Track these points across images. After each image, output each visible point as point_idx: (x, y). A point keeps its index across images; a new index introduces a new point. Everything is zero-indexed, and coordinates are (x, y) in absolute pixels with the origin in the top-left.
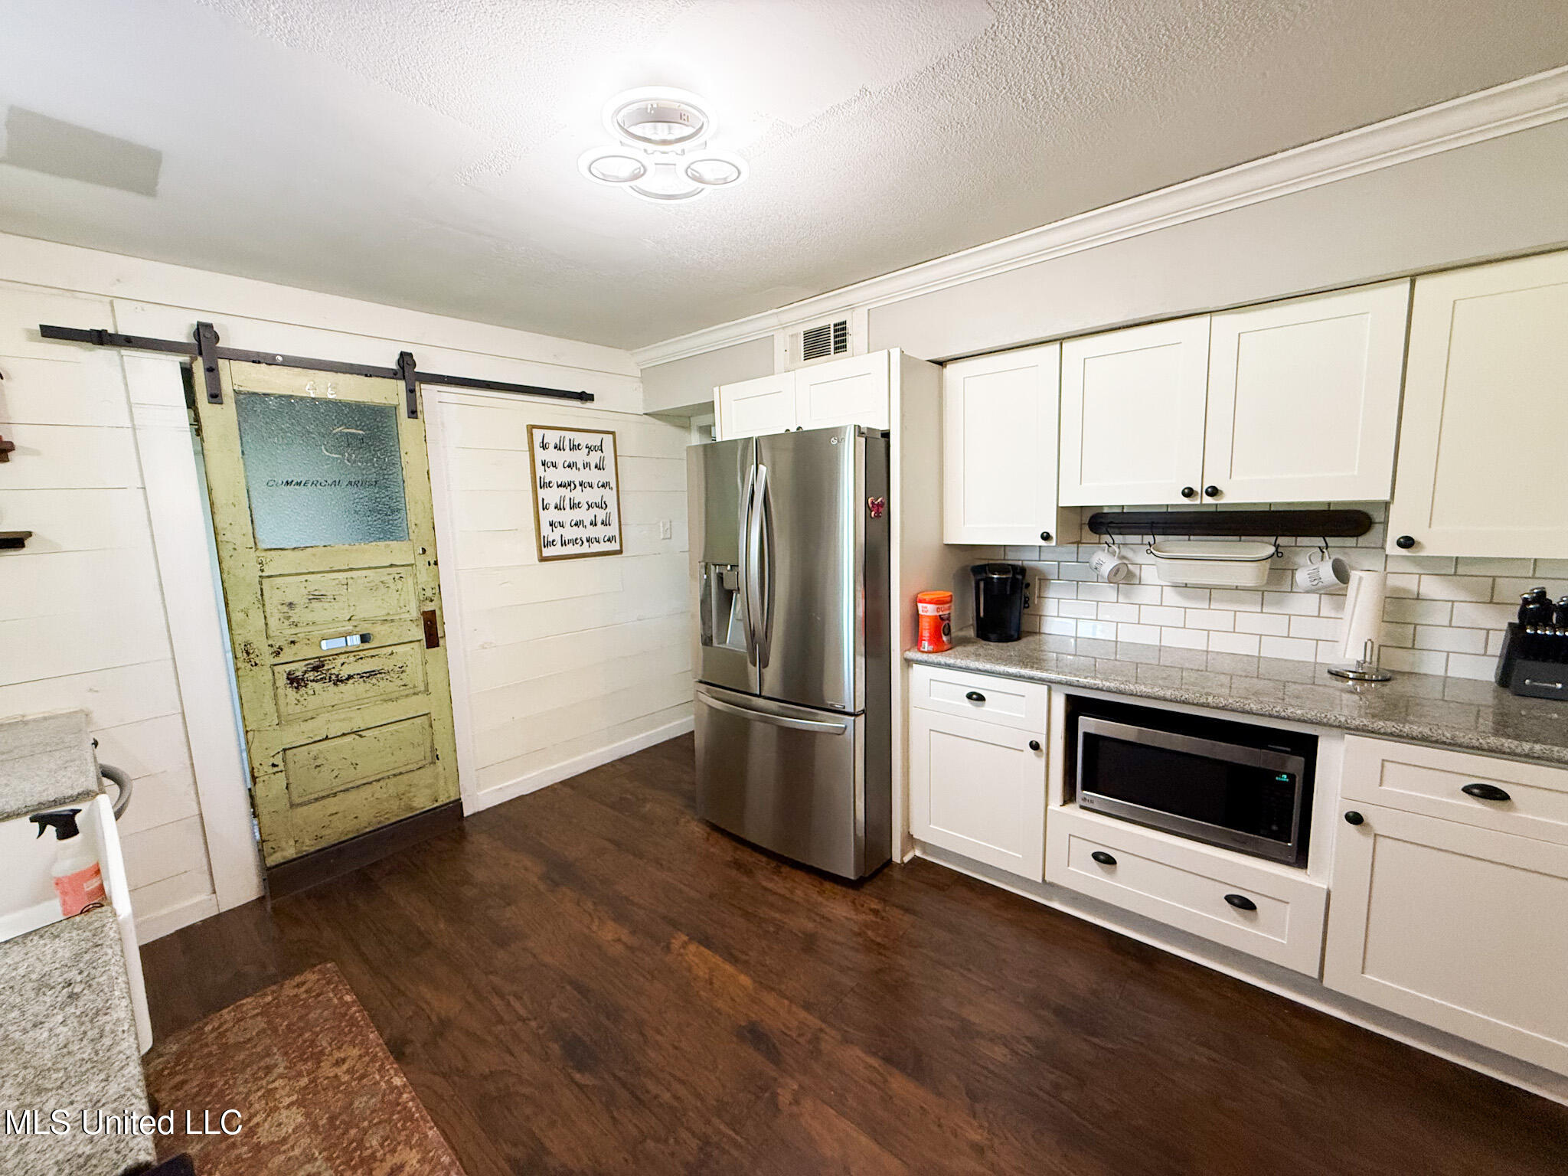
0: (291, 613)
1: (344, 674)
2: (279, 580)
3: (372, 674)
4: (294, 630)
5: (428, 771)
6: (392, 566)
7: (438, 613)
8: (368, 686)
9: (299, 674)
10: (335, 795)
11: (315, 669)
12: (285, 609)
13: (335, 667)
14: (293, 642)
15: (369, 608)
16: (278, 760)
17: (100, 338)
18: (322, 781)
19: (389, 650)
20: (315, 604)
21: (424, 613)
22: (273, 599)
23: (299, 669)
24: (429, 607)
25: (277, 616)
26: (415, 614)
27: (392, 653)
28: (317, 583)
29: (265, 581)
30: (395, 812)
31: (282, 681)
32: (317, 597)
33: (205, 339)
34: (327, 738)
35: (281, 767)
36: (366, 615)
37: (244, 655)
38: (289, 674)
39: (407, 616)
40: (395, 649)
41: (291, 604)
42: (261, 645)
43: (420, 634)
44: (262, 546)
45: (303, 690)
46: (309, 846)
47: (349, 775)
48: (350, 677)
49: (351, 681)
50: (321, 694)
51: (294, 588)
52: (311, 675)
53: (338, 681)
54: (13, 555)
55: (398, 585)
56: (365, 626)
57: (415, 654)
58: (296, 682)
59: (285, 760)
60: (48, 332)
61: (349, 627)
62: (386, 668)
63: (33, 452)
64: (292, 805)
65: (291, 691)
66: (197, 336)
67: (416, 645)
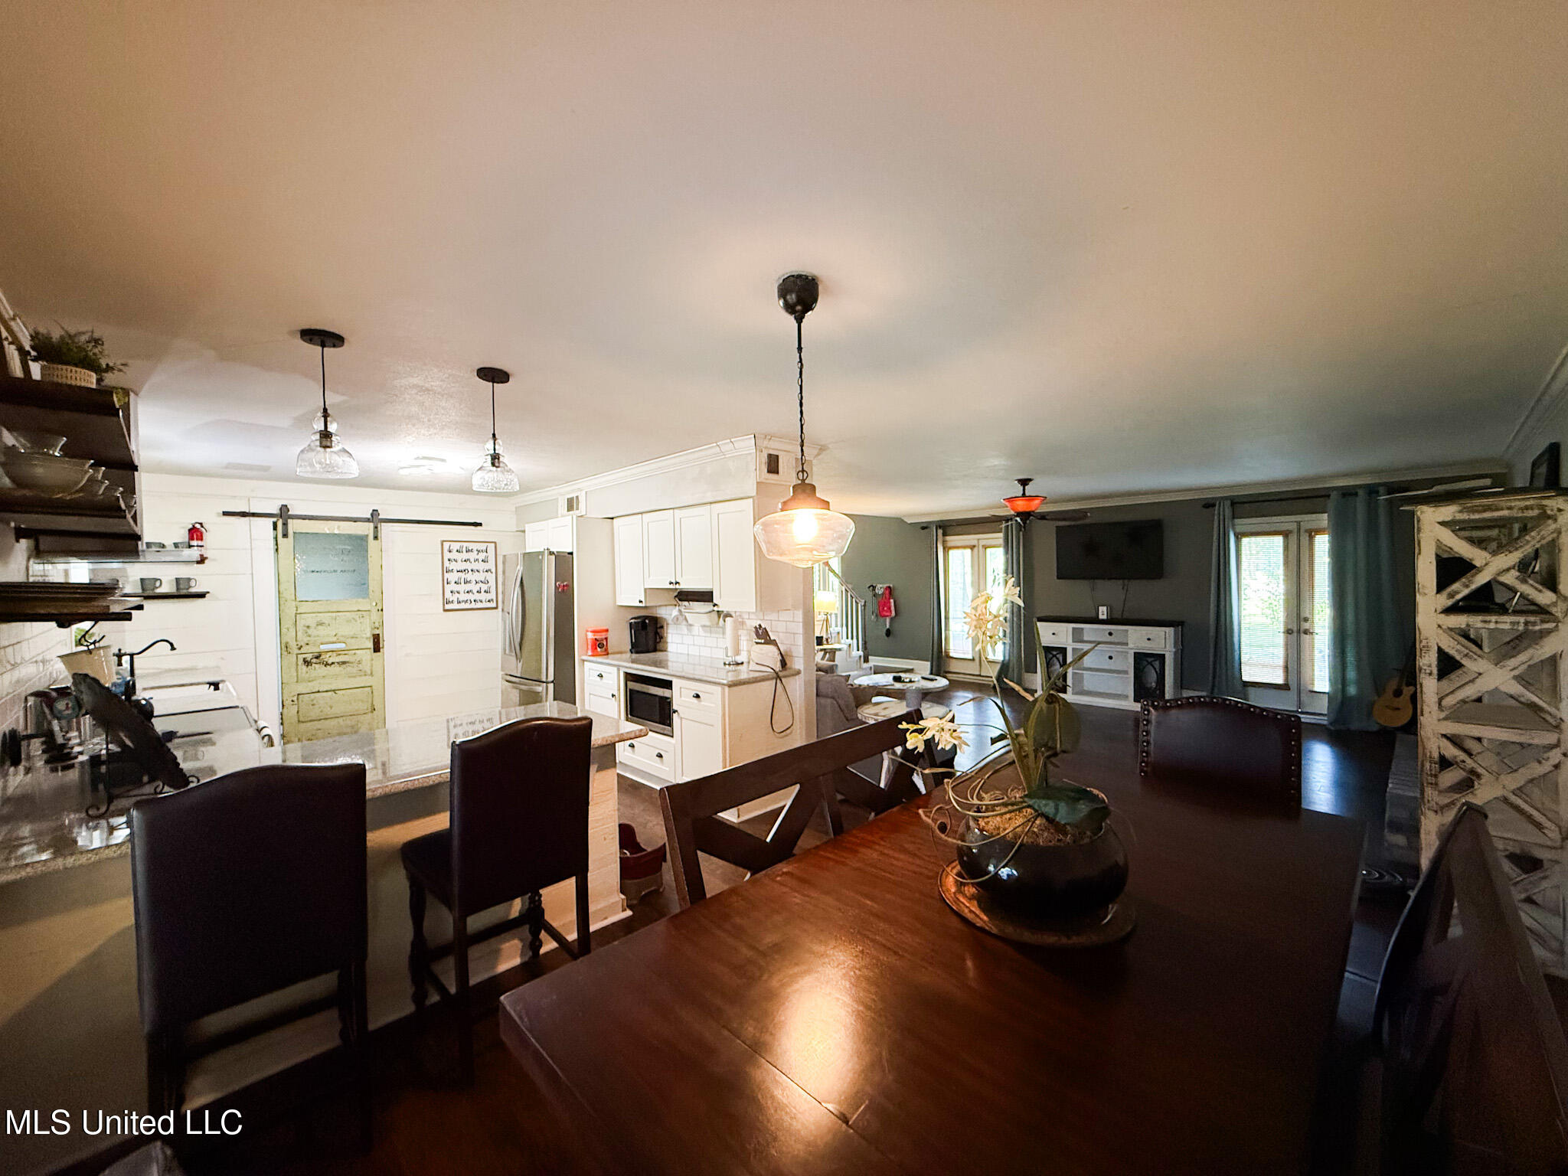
0: (308, 631)
1: (330, 662)
2: (305, 615)
3: (344, 663)
4: (309, 638)
5: (369, 715)
6: (359, 611)
7: (381, 636)
8: (341, 668)
9: (309, 659)
10: (320, 720)
11: (317, 658)
12: (305, 628)
13: (325, 657)
14: (307, 644)
15: (346, 630)
16: (295, 699)
17: (244, 514)
18: (314, 713)
19: (354, 652)
20: (320, 627)
21: (374, 635)
22: (301, 623)
23: (309, 657)
24: (377, 632)
25: (301, 631)
26: (369, 635)
27: (355, 654)
28: (322, 617)
29: (298, 615)
31: (301, 661)
32: (321, 624)
33: (284, 513)
34: (319, 692)
35: (296, 702)
36: (343, 634)
37: (285, 648)
38: (304, 659)
39: (364, 636)
40: (357, 651)
41: (308, 627)
42: (293, 645)
43: (371, 645)
44: (298, 599)
45: (309, 667)
47: (328, 712)
48: (333, 663)
49: (333, 665)
50: (318, 670)
51: (310, 620)
52: (314, 660)
53: (327, 664)
54: (200, 601)
55: (362, 620)
56: (342, 639)
57: (367, 655)
58: (307, 663)
59: (298, 699)
60: (225, 514)
61: (335, 639)
62: (351, 660)
63: (214, 560)
64: (299, 721)
65: (304, 667)
66: (280, 510)
67: (368, 651)
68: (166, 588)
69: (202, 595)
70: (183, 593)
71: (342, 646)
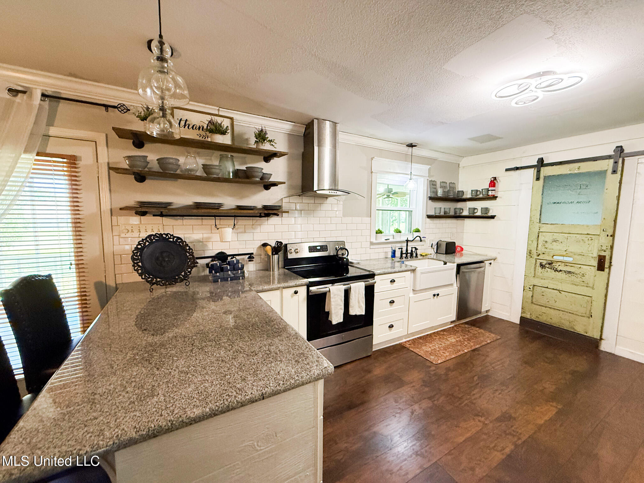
0: (546, 244)
1: (559, 269)
2: (544, 234)
3: (570, 272)
4: (546, 250)
5: (586, 319)
6: (588, 234)
8: (567, 276)
9: (544, 264)
10: (546, 307)
11: (549, 264)
12: (544, 243)
13: (556, 265)
14: (544, 253)
15: (574, 248)
16: (531, 287)
17: (517, 169)
18: (543, 301)
19: (580, 266)
20: (554, 243)
21: (600, 256)
22: (541, 239)
23: (544, 262)
24: (603, 254)
25: (541, 244)
26: (595, 255)
27: (580, 268)
28: (556, 236)
29: (540, 233)
30: (566, 326)
31: (538, 264)
32: (555, 241)
34: (547, 288)
35: (532, 290)
36: (573, 251)
37: (530, 253)
38: (541, 263)
39: (590, 255)
40: (582, 266)
41: (546, 242)
42: (534, 252)
43: (595, 263)
44: (542, 222)
45: (544, 269)
46: (534, 318)
47: (552, 303)
48: (561, 271)
49: (561, 272)
50: (549, 273)
51: (549, 238)
52: (547, 266)
53: (556, 270)
54: (492, 220)
55: (590, 242)
56: (571, 254)
57: (591, 271)
58: (542, 266)
59: (533, 288)
60: (507, 170)
61: (564, 253)
62: (576, 272)
63: (501, 198)
64: (532, 303)
65: (540, 268)
66: (537, 162)
67: (592, 268)
68: (479, 213)
69: (493, 217)
70: (487, 216)
71: (570, 259)
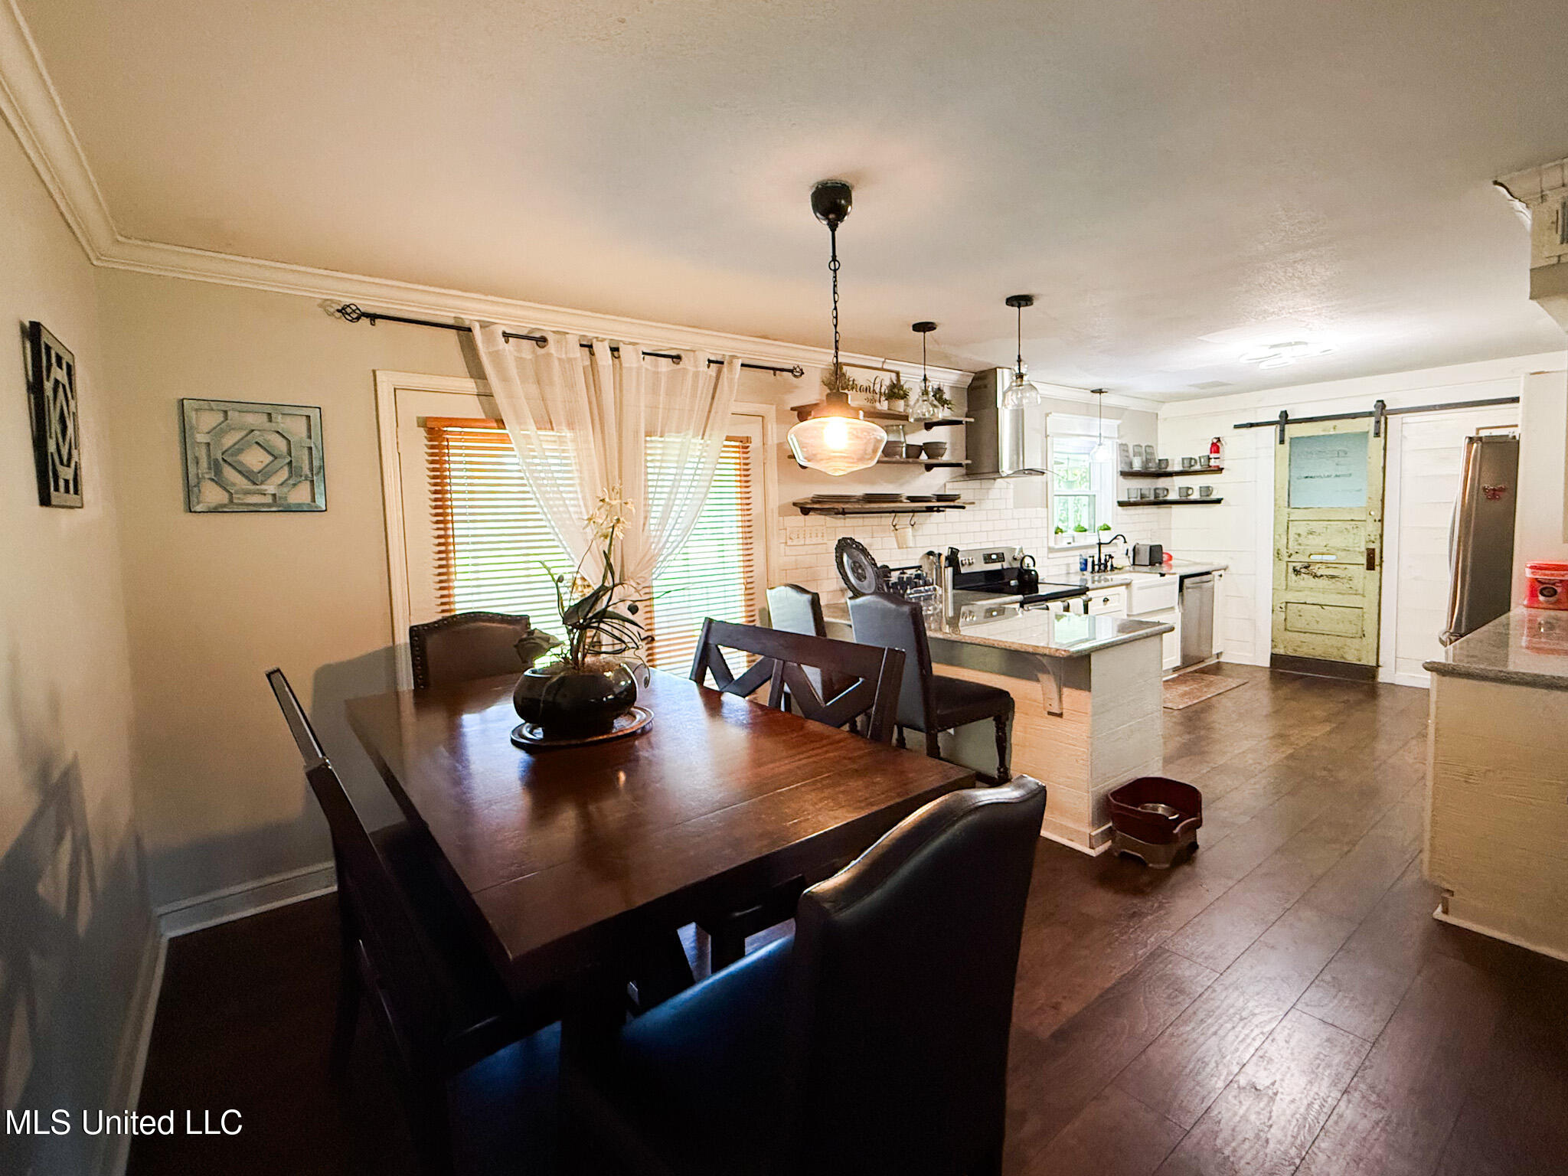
0: (1299, 539)
1: (1319, 574)
2: (1296, 523)
3: (1333, 577)
4: (1299, 547)
5: (1357, 641)
6: (1352, 520)
7: (1377, 552)
8: (1330, 583)
9: (1298, 568)
10: (1306, 633)
11: (1306, 567)
12: (1297, 536)
13: (1314, 568)
14: (1298, 553)
15: (1338, 541)
16: (1283, 606)
17: (1252, 425)
18: (1300, 624)
19: (1344, 566)
20: (1310, 536)
21: (1368, 549)
22: (1292, 531)
23: (1298, 566)
24: (1372, 546)
25: (1293, 539)
26: (1363, 549)
27: (1346, 569)
28: (1314, 525)
29: (1290, 523)
30: (1334, 656)
31: (1291, 570)
32: (1311, 533)
33: (1285, 419)
34: (1305, 603)
35: (1284, 609)
36: (1335, 545)
37: (1278, 553)
38: (1294, 567)
39: (1357, 549)
40: (1347, 566)
41: (1299, 535)
42: (1284, 551)
43: (1364, 561)
44: (1292, 506)
45: (1298, 576)
46: (1290, 653)
47: (1314, 627)
48: (1322, 576)
49: (1322, 578)
50: (1306, 581)
51: (1302, 528)
52: (1303, 570)
53: (1315, 576)
54: (1217, 506)
55: (1355, 531)
56: (1333, 551)
57: (1359, 572)
58: (1296, 572)
59: (1286, 607)
60: (1236, 427)
61: (1325, 550)
62: (1341, 576)
63: (1228, 470)
64: (1286, 629)
65: (1293, 576)
66: (1280, 417)
67: (1360, 566)
68: (1195, 496)
69: (1218, 501)
70: (1208, 500)
71: (1331, 558)
